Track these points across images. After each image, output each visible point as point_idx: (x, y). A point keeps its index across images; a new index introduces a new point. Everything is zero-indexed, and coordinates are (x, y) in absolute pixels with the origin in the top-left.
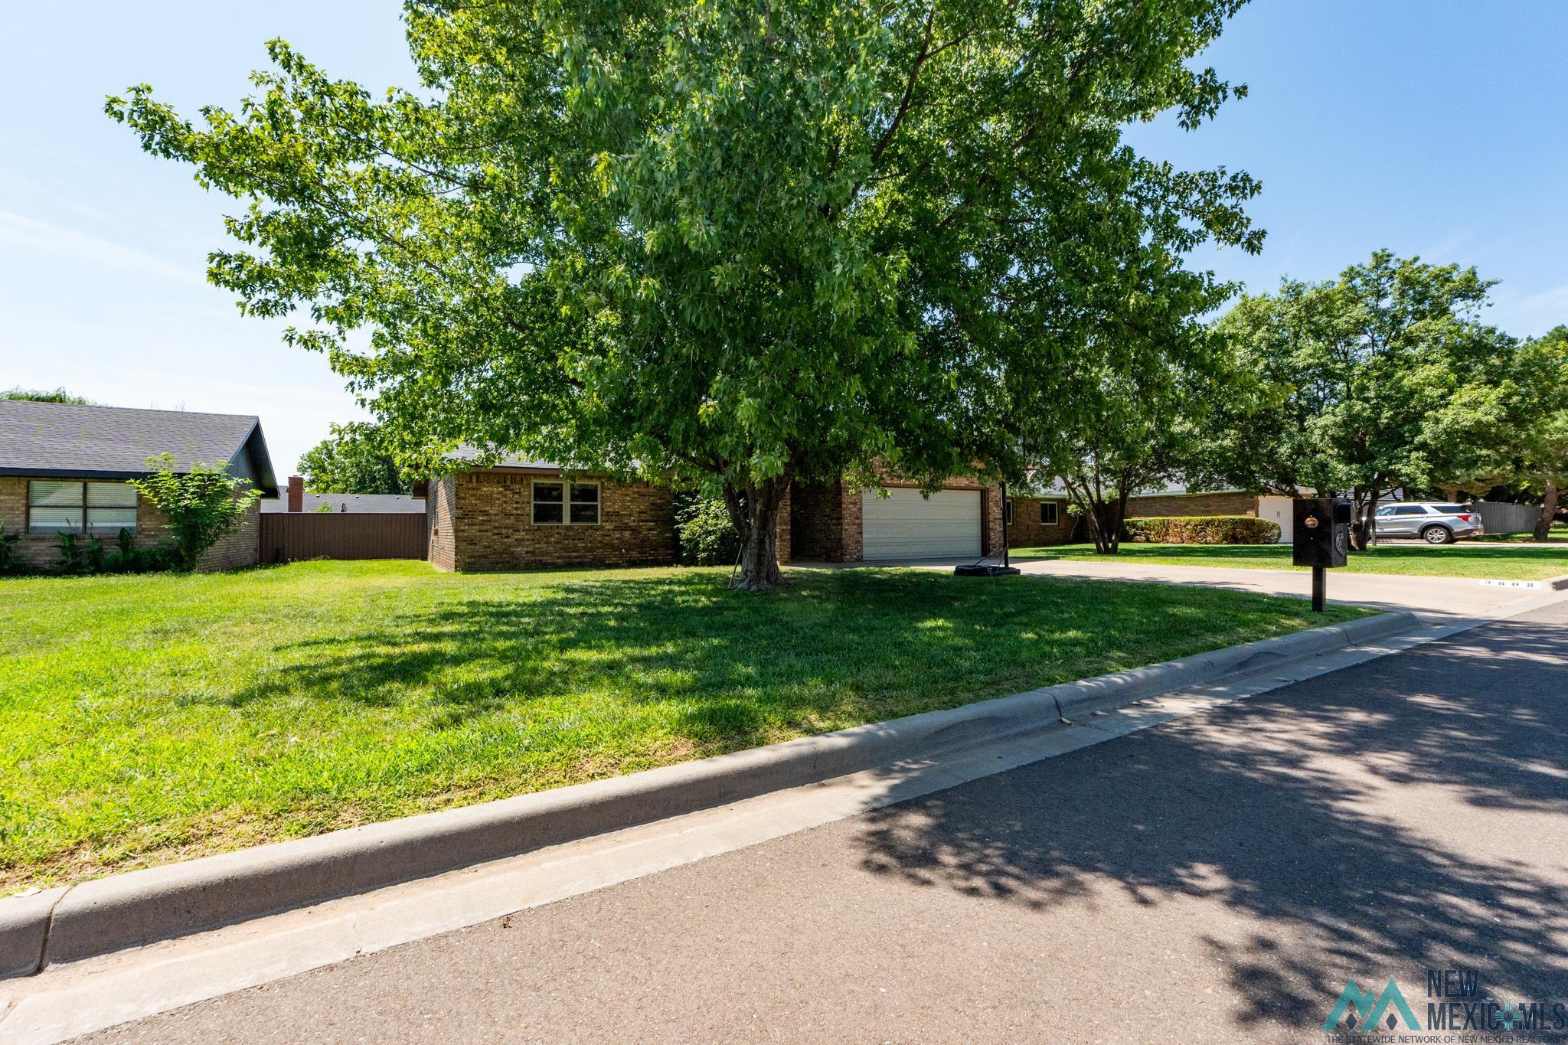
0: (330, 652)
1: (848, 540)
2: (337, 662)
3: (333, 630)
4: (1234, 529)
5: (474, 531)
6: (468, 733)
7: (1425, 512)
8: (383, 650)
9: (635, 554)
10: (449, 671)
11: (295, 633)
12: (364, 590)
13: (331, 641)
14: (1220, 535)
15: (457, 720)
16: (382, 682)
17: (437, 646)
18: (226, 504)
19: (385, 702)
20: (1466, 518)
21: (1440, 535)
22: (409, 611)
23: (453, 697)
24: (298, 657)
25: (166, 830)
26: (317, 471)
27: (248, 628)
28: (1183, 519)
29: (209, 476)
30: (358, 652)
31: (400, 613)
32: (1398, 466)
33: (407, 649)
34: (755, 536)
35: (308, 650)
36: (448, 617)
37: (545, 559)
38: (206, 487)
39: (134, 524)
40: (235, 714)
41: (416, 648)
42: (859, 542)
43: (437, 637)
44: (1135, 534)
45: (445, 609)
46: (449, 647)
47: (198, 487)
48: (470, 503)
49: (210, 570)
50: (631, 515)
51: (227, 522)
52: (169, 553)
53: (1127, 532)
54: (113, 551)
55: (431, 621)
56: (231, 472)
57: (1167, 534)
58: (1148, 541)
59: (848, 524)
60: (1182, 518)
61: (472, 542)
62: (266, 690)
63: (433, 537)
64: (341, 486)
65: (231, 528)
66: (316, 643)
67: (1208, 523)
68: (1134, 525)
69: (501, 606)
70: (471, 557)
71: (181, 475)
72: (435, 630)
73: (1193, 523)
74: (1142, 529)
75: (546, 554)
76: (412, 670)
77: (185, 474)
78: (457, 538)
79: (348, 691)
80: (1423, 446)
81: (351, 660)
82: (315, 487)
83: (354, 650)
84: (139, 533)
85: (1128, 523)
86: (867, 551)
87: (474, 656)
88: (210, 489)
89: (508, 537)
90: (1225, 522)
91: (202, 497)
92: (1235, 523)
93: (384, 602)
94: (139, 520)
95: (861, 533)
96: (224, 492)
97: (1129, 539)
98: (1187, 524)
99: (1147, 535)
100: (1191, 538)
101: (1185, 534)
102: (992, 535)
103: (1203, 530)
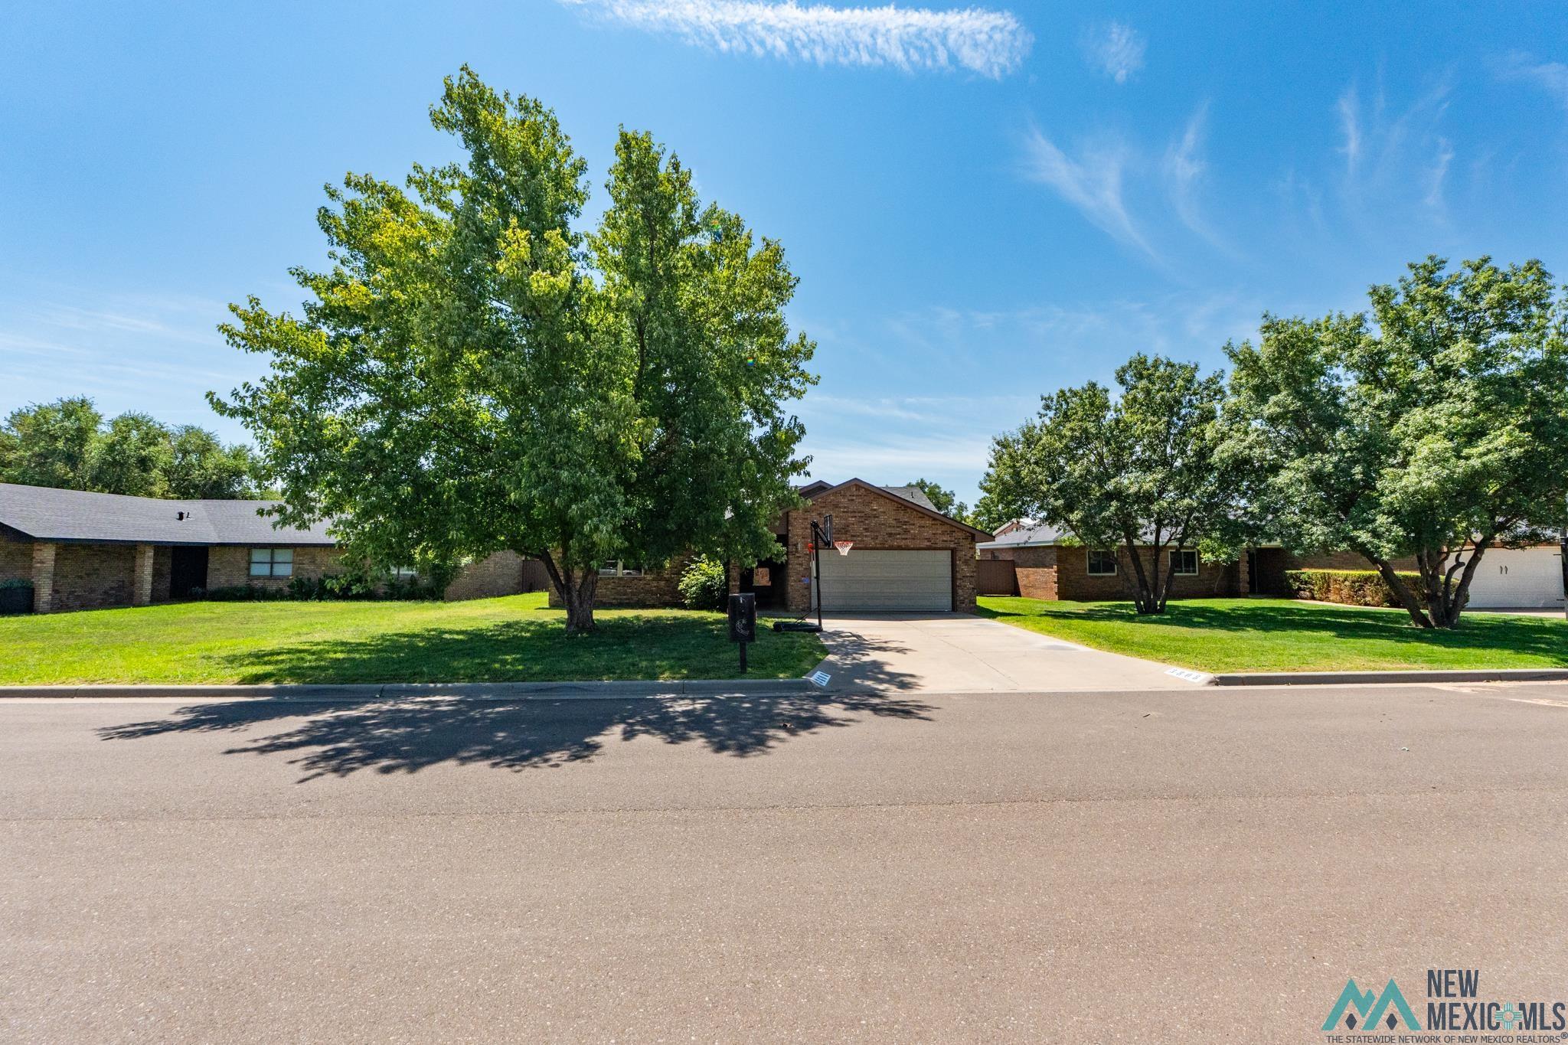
1: (792, 594)
9: (667, 598)
14: (1381, 594)
28: (1342, 573)
42: (806, 596)
44: (1300, 589)
53: (1290, 587)
54: (407, 587)
57: (1328, 591)
58: (1313, 598)
59: (795, 581)
60: (1340, 572)
68: (1297, 578)
74: (1306, 583)
75: (605, 596)
85: (1291, 576)
95: (808, 588)
97: (1293, 595)
98: (1345, 580)
99: (1311, 591)
100: (1350, 597)
101: (1345, 592)
102: (960, 592)
103: (1361, 588)
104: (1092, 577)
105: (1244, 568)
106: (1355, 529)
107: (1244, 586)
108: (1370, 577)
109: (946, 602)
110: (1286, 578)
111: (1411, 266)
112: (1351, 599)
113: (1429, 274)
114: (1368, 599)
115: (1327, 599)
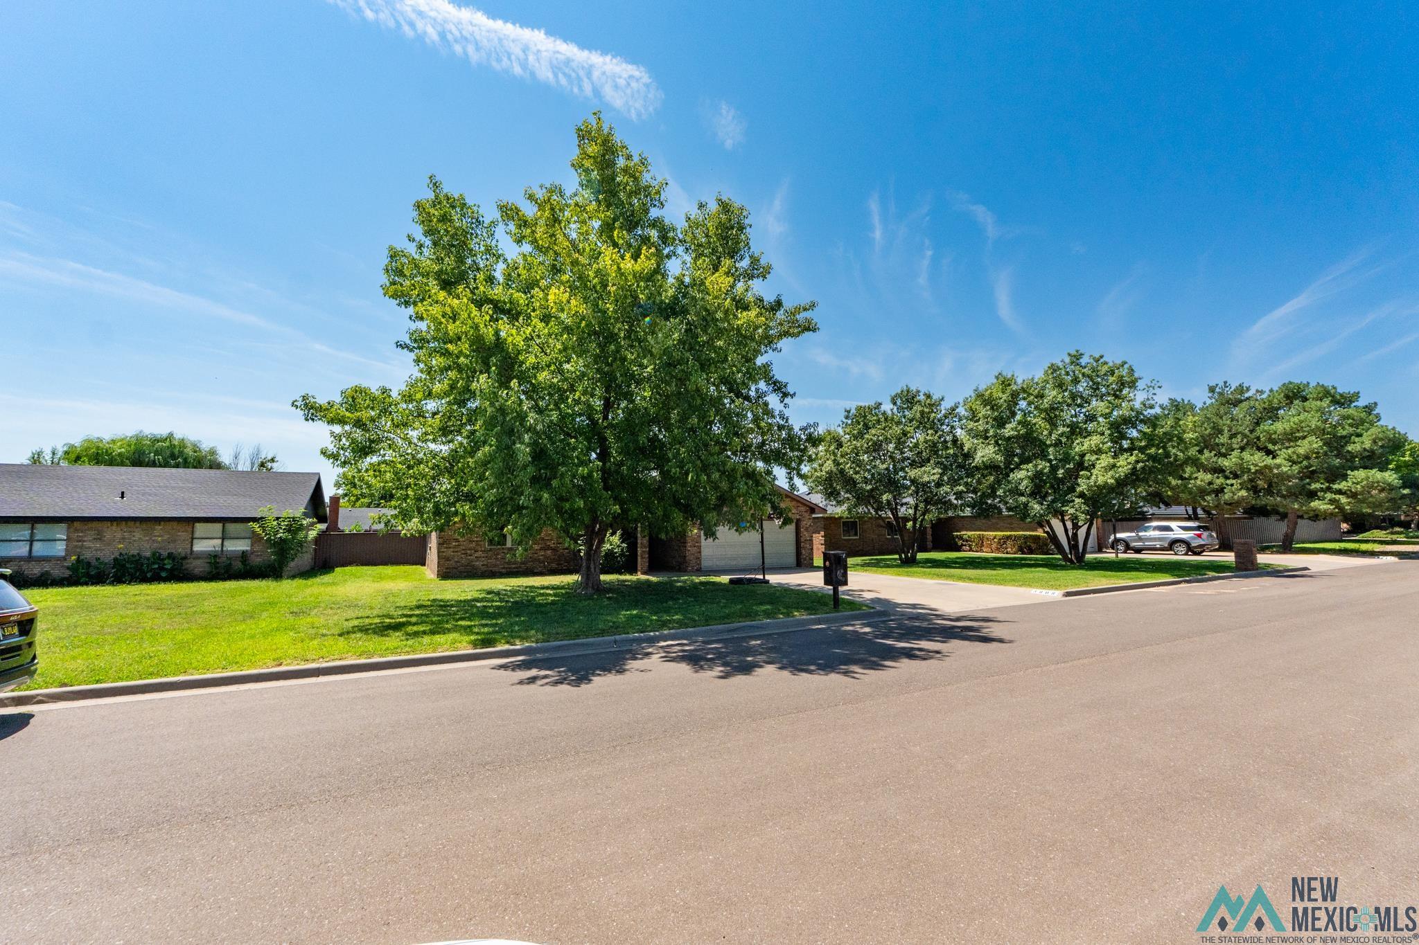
0: (367, 621)
1: (690, 557)
2: (371, 624)
3: (368, 613)
4: (1026, 543)
5: (450, 553)
6: (410, 642)
7: (1172, 530)
8: (388, 620)
9: (554, 565)
10: (410, 627)
11: (351, 613)
12: (382, 591)
13: (368, 617)
15: (407, 640)
16: (386, 630)
17: (409, 619)
18: (301, 535)
19: (387, 636)
20: (1199, 536)
21: (1182, 549)
22: (402, 604)
23: (408, 634)
24: (356, 623)
25: (336, 657)
26: (349, 487)
27: (331, 612)
29: (293, 518)
30: (378, 621)
31: (398, 605)
32: (1067, 508)
33: (398, 620)
34: (584, 564)
35: (359, 620)
36: (418, 607)
37: (494, 569)
38: (291, 525)
39: (249, 548)
40: (342, 639)
41: (401, 620)
42: (699, 559)
43: (411, 616)
44: (962, 545)
45: (421, 602)
46: (414, 620)
47: (287, 526)
48: (448, 534)
49: (293, 577)
50: (551, 540)
51: (301, 546)
52: (269, 566)
53: (956, 543)
54: (238, 565)
55: (411, 609)
56: (306, 515)
57: (982, 546)
58: (971, 550)
59: (691, 546)
60: (991, 533)
61: (448, 559)
62: (348, 633)
63: (428, 551)
64: (366, 500)
65: (304, 549)
66: (362, 618)
67: (1008, 537)
68: (961, 538)
69: (448, 601)
70: (447, 568)
71: (278, 519)
72: (412, 613)
73: (998, 537)
74: (967, 541)
75: (495, 566)
76: (397, 627)
77: (280, 518)
78: (439, 556)
79: (375, 633)
80: (1082, 495)
81: (376, 624)
82: (347, 498)
83: (377, 620)
84: (252, 553)
85: (957, 536)
86: (705, 564)
87: (422, 623)
88: (294, 527)
89: (471, 555)
90: (1019, 537)
91: (289, 531)
92: (1026, 538)
93: (391, 599)
94: (252, 545)
95: (700, 552)
96: (301, 528)
97: (958, 549)
98: (995, 538)
99: (970, 546)
100: (998, 549)
101: (994, 546)
102: (803, 552)
103: (1005, 543)
104: (845, 540)
105: (929, 531)
106: (1063, 506)
107: (930, 544)
108: (1010, 535)
109: (792, 560)
110: (953, 538)
111: (1069, 355)
112: (998, 550)
113: (1076, 358)
114: (1009, 550)
115: (981, 551)
